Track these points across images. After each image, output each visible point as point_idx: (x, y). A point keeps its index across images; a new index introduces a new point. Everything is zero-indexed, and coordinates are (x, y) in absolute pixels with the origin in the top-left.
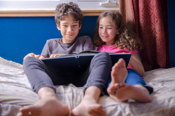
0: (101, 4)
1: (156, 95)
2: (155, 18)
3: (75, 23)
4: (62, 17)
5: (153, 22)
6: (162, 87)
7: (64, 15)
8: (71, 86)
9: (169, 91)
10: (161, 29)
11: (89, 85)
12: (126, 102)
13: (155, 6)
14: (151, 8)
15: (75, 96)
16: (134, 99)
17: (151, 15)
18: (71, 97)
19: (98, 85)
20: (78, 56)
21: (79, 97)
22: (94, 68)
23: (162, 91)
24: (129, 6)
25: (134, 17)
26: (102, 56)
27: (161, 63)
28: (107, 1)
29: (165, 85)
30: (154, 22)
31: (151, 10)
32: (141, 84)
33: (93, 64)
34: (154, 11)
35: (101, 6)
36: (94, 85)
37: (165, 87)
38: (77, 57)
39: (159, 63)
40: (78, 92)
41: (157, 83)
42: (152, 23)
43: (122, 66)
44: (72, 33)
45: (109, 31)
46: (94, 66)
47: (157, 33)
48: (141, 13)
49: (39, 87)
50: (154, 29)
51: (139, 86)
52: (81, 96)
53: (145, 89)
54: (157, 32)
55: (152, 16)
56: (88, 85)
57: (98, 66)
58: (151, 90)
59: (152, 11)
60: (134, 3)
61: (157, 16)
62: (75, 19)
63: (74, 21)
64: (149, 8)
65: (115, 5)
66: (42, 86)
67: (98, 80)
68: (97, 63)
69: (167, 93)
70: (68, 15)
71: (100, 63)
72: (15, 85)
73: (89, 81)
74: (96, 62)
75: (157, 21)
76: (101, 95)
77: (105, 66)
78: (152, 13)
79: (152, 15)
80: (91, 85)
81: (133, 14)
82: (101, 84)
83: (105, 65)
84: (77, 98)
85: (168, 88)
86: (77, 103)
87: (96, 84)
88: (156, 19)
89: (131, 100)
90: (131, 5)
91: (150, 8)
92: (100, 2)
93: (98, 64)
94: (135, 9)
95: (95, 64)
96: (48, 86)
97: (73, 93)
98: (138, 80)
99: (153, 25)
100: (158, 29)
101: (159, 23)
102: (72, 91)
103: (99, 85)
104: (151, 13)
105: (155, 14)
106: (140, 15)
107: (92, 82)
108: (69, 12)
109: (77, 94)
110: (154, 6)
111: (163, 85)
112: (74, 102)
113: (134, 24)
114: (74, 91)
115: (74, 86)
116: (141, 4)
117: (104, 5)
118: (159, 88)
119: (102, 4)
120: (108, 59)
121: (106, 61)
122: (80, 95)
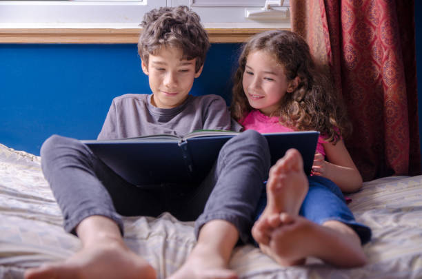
0: (248, 13)
1: (378, 248)
2: (383, 49)
3: (185, 64)
4: (154, 47)
5: (377, 60)
6: (395, 225)
7: (158, 43)
8: (166, 219)
9: (413, 238)
10: (396, 77)
11: (210, 218)
12: (300, 263)
13: (383, 20)
14: (374, 24)
15: (172, 244)
16: (319, 257)
17: (373, 43)
18: (160, 249)
19: (232, 217)
20: (185, 139)
21: (182, 249)
22: (224, 172)
23: (395, 236)
24: (317, 19)
25: (329, 47)
26: (246, 141)
27: (396, 161)
28: (262, 7)
29: (403, 221)
30: (381, 59)
31: (372, 29)
32: (339, 219)
33: (221, 163)
34: (381, 33)
35: (249, 18)
36: (222, 219)
37: (404, 227)
38: (183, 141)
39: (392, 163)
40: (181, 235)
41: (383, 215)
42: (375, 62)
43: (295, 168)
44: (174, 88)
45: (267, 86)
46: (224, 165)
47: (387, 88)
48: (348, 38)
49: (80, 218)
50: (381, 76)
51: (333, 224)
52: (187, 247)
53: (350, 231)
54: (388, 85)
55: (375, 46)
56: (207, 217)
57: (235, 167)
58: (364, 234)
59: (374, 33)
60: (330, 13)
61: (386, 45)
62: (186, 56)
63: (181, 60)
64: (367, 24)
65: (284, 16)
66: (86, 214)
67: (231, 203)
68: (233, 160)
69: (408, 243)
70: (169, 45)
71: (240, 158)
72: (21, 216)
73: (211, 208)
74: (232, 156)
75: (387, 58)
76: (240, 244)
77: (253, 168)
78: (376, 38)
79: (376, 41)
80: (214, 218)
81: (328, 40)
82: (239, 213)
83: (251, 165)
84: (176, 251)
85: (410, 229)
86: (176, 265)
87: (226, 215)
88: (385, 53)
89: (311, 260)
90: (323, 17)
91: (370, 24)
92: (246, 9)
93: (234, 162)
94: (333, 27)
95: (228, 162)
96: (102, 213)
97: (167, 236)
98: (334, 206)
99: (377, 68)
100: (389, 77)
101: (393, 62)
102: (164, 233)
103: (234, 216)
104: (373, 38)
105: (383, 40)
106: (345, 43)
107: (218, 210)
108: (172, 38)
109: (178, 241)
110: (380, 19)
111: (397, 220)
112: (169, 262)
113: (330, 65)
114: (171, 232)
115: (174, 219)
116: (347, 15)
117: (255, 17)
118: (387, 227)
119: (250, 15)
120: (260, 149)
121: (256, 154)
122: (184, 244)
